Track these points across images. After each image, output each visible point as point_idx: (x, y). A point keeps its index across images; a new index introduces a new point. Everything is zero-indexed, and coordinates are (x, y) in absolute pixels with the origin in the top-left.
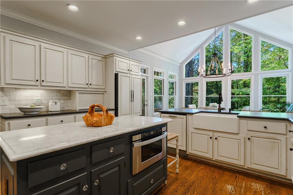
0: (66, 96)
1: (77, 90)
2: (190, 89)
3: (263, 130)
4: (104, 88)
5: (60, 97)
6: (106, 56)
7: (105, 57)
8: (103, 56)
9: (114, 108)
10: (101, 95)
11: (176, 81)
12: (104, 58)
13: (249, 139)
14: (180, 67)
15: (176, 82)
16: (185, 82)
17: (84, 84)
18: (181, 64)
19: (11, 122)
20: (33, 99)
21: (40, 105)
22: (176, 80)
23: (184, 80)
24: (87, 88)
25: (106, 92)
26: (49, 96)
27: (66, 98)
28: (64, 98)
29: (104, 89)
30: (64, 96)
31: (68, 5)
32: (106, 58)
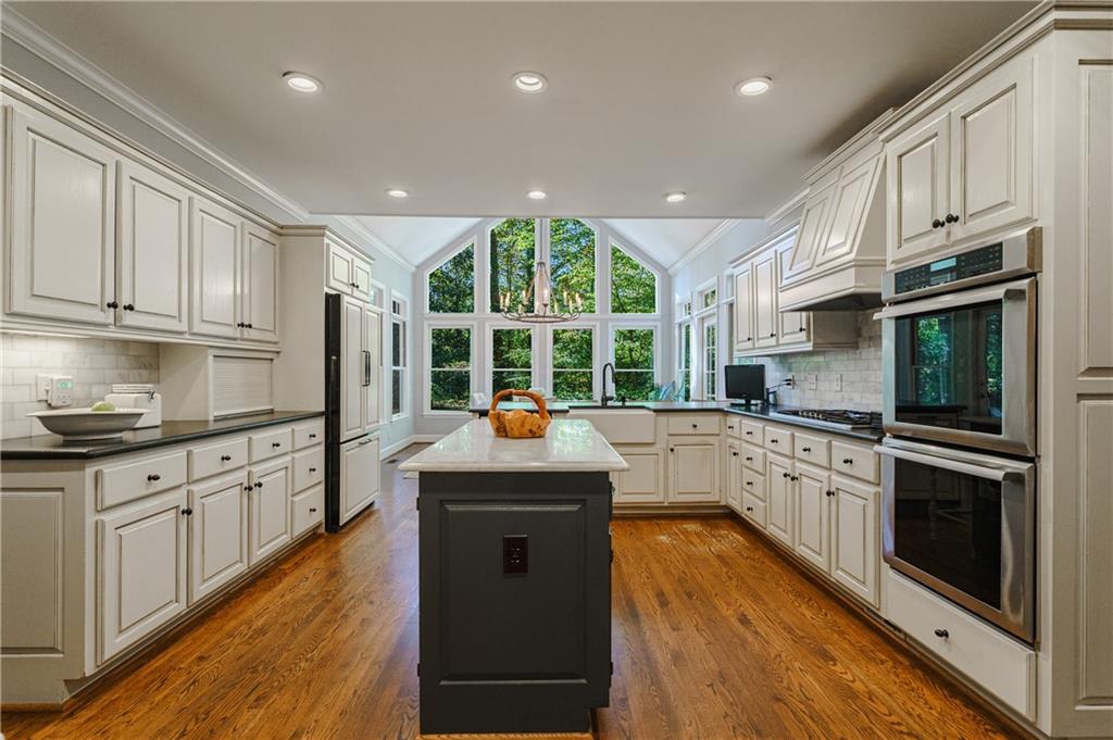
0: (146, 368)
1: (210, 346)
2: (451, 346)
3: (691, 431)
4: (275, 340)
5: (126, 372)
6: (282, 228)
7: (280, 231)
8: (275, 228)
9: (323, 409)
10: (266, 365)
11: (405, 319)
12: (274, 232)
13: (672, 450)
14: (416, 277)
15: (404, 323)
16: (430, 325)
17: (230, 325)
18: (417, 267)
19: (105, 471)
20: (37, 377)
21: (68, 403)
22: (405, 316)
23: (428, 319)
24: (235, 339)
25: (278, 353)
26: (91, 369)
27: (145, 373)
28: (140, 376)
29: (275, 343)
30: (140, 368)
31: (285, 74)
32: (280, 235)
